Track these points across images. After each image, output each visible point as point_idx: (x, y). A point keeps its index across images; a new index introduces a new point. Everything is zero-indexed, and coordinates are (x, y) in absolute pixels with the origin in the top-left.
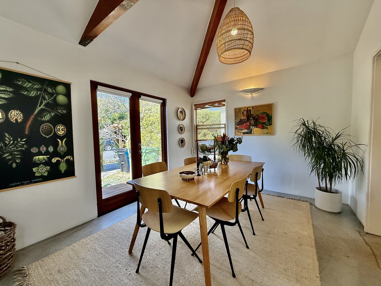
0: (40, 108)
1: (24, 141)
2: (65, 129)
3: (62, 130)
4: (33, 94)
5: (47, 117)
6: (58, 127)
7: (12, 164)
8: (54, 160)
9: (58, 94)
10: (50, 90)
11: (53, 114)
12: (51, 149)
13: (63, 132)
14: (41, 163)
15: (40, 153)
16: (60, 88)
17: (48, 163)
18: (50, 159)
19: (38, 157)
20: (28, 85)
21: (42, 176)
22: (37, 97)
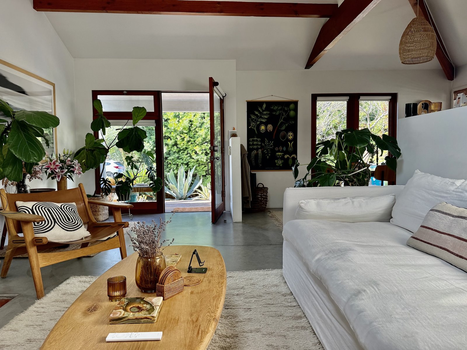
0: (280, 122)
1: (272, 143)
2: (293, 135)
3: (291, 136)
4: (278, 113)
5: (284, 128)
6: (289, 134)
7: (267, 156)
8: (286, 156)
9: (290, 110)
10: (286, 109)
11: (287, 125)
12: (285, 149)
13: (292, 137)
14: (279, 158)
15: (279, 151)
16: (292, 106)
17: (282, 158)
18: (284, 155)
19: (278, 153)
20: (276, 108)
21: (279, 166)
22: (280, 114)
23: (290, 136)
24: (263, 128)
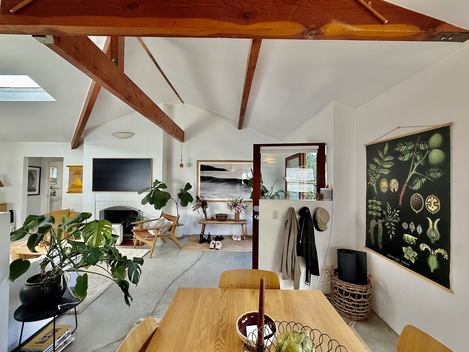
0: (411, 174)
1: (398, 213)
2: (439, 204)
3: (435, 205)
4: (406, 158)
5: (417, 186)
6: (429, 200)
7: (389, 234)
8: (422, 247)
9: (431, 149)
10: (422, 147)
11: (424, 180)
12: (420, 230)
13: (436, 208)
14: (410, 245)
16: (435, 139)
17: (416, 248)
18: (418, 243)
19: (407, 235)
20: (403, 148)
21: (409, 261)
22: (410, 161)
23: (433, 205)
24: (384, 184)
